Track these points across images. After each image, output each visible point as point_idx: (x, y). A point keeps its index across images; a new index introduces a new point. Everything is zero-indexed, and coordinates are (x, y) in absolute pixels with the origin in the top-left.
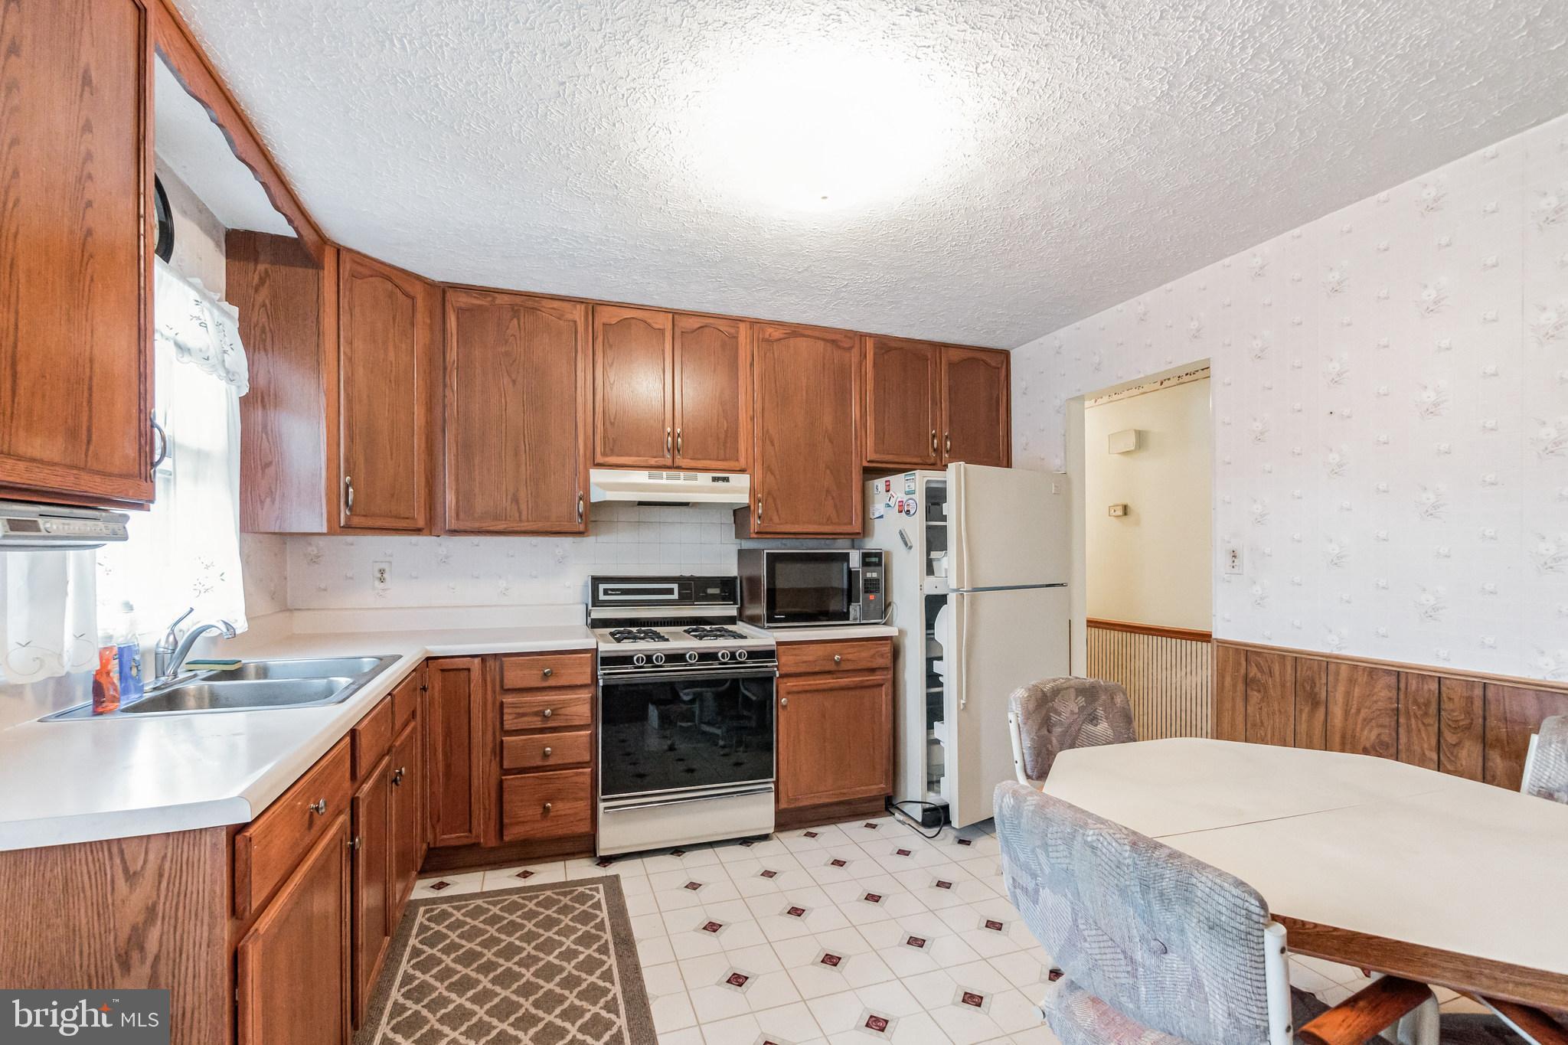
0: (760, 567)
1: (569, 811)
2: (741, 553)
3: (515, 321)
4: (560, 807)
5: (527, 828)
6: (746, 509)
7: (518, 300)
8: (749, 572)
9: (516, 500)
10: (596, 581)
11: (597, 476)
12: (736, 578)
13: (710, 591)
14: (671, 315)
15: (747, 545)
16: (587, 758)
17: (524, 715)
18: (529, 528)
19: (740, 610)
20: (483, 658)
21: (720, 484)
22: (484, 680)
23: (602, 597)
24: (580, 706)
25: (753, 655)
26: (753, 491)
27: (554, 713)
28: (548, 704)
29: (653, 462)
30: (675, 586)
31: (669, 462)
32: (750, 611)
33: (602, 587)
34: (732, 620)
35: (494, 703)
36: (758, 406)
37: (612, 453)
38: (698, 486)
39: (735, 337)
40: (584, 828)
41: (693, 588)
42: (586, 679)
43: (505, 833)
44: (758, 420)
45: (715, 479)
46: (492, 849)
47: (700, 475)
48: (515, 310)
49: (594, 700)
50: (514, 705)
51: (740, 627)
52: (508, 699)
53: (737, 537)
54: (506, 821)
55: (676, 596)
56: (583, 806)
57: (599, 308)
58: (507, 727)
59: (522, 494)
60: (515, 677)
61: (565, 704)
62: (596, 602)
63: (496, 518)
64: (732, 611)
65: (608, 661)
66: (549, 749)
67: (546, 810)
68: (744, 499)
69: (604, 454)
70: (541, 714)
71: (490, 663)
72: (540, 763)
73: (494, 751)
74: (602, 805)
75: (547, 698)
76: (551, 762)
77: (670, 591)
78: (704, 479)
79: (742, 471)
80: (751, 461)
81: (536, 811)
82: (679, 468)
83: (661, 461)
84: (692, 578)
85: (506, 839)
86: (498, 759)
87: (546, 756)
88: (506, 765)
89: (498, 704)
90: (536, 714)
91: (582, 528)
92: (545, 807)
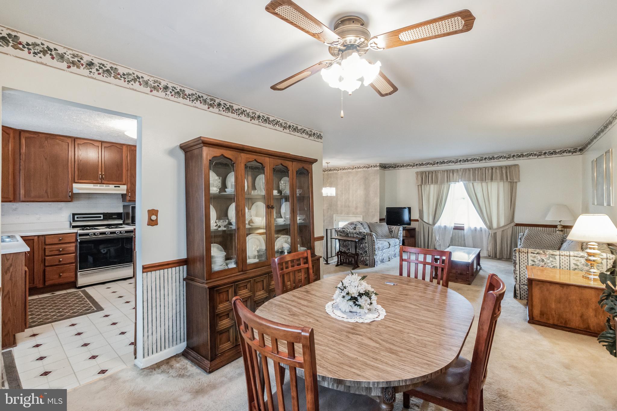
0: (129, 209)
1: (68, 276)
2: (124, 206)
3: (46, 142)
4: (64, 275)
5: (53, 281)
6: (125, 194)
7: (48, 136)
8: (126, 211)
9: (46, 192)
10: (74, 215)
11: (75, 186)
12: (122, 213)
13: (114, 217)
14: (101, 143)
15: (126, 204)
16: (74, 261)
17: (53, 251)
18: (51, 200)
19: (124, 222)
20: (38, 236)
21: (117, 188)
22: (39, 242)
23: (76, 219)
24: (72, 248)
25: (127, 232)
26: (127, 190)
27: (63, 250)
28: (61, 248)
29: (95, 182)
30: (102, 216)
31: (100, 182)
32: (126, 222)
33: (76, 216)
34: (121, 224)
35: (42, 248)
36: (129, 166)
37: (81, 179)
38: (110, 189)
39: (122, 149)
40: (73, 280)
41: (108, 216)
42: (74, 240)
43: (46, 283)
44: (129, 172)
45: (115, 187)
46: (42, 288)
47: (110, 185)
48: (46, 139)
49: (76, 246)
50: (49, 248)
51: (123, 226)
52: (46, 247)
53: (122, 202)
54: (46, 280)
55: (102, 218)
56: (73, 274)
57: (76, 140)
58: (47, 254)
59: (49, 191)
60: (48, 241)
61: (66, 247)
62: (74, 220)
63: (39, 197)
64: (121, 222)
65: (80, 235)
66: (61, 259)
67: (60, 276)
68: (125, 192)
69: (78, 180)
70: (59, 250)
71: (41, 238)
72: (58, 264)
73: (42, 261)
74: (79, 273)
75: (60, 246)
76: (61, 263)
77: (100, 217)
78: (112, 186)
79: (124, 184)
80: (127, 182)
81: (57, 276)
82: (103, 184)
83: (97, 182)
84: (107, 213)
85: (47, 284)
86: (43, 264)
87: (60, 261)
88: (46, 264)
89: (43, 248)
90: (57, 250)
91: (70, 200)
92: (60, 275)
